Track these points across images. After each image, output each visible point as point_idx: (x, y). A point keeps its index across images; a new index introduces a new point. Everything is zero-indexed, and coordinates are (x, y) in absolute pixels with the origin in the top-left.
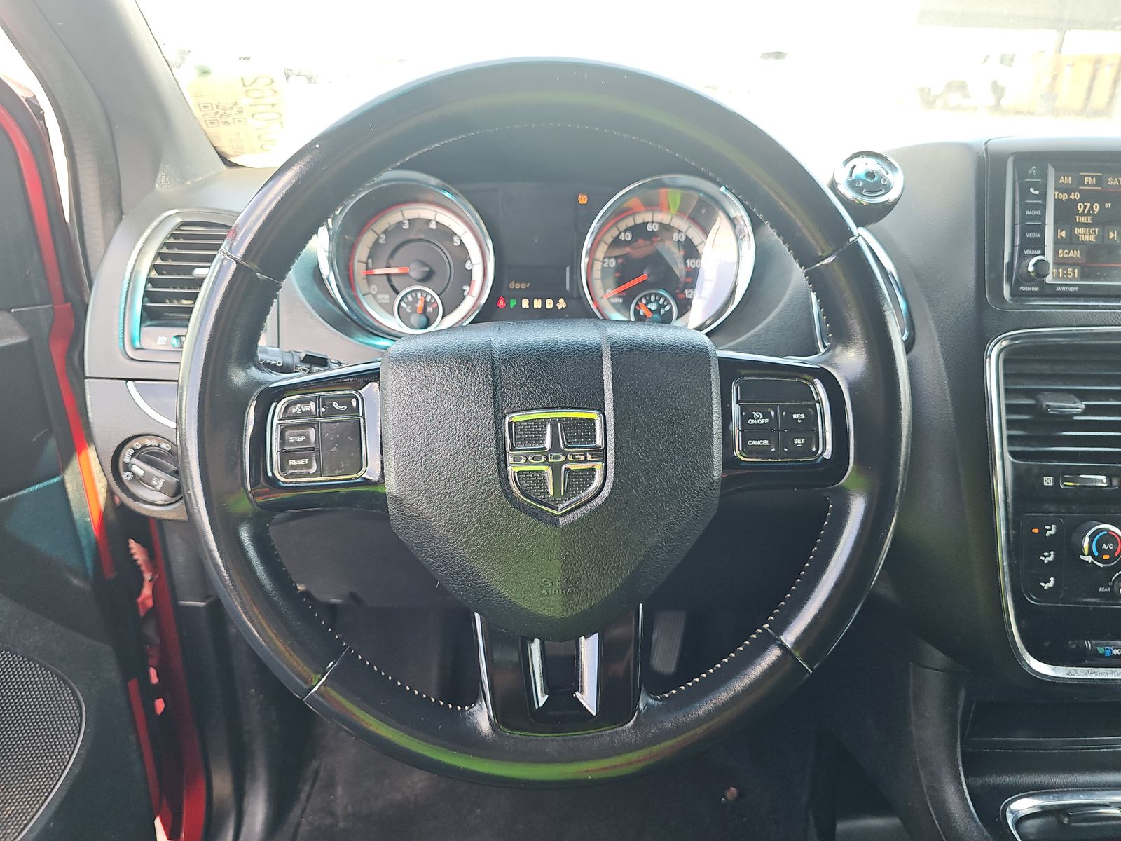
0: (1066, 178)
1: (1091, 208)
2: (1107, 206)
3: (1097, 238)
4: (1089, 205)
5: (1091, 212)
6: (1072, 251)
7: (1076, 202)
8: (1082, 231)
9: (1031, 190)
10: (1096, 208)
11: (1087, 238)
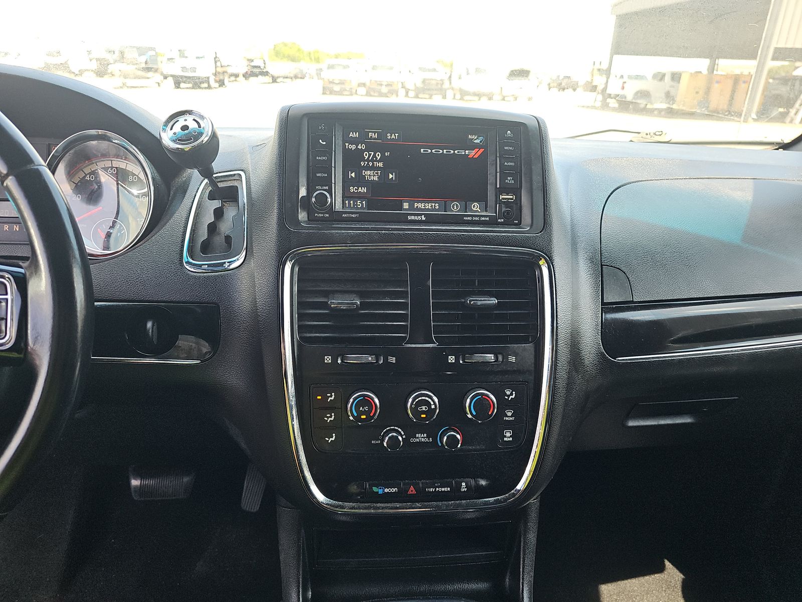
0: (354, 133)
1: (374, 156)
2: (386, 154)
3: (379, 178)
4: (373, 153)
5: (375, 159)
6: (360, 188)
7: (362, 151)
8: (368, 173)
9: (320, 141)
10: (378, 156)
11: (372, 178)
